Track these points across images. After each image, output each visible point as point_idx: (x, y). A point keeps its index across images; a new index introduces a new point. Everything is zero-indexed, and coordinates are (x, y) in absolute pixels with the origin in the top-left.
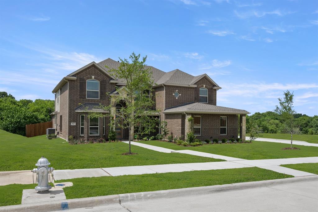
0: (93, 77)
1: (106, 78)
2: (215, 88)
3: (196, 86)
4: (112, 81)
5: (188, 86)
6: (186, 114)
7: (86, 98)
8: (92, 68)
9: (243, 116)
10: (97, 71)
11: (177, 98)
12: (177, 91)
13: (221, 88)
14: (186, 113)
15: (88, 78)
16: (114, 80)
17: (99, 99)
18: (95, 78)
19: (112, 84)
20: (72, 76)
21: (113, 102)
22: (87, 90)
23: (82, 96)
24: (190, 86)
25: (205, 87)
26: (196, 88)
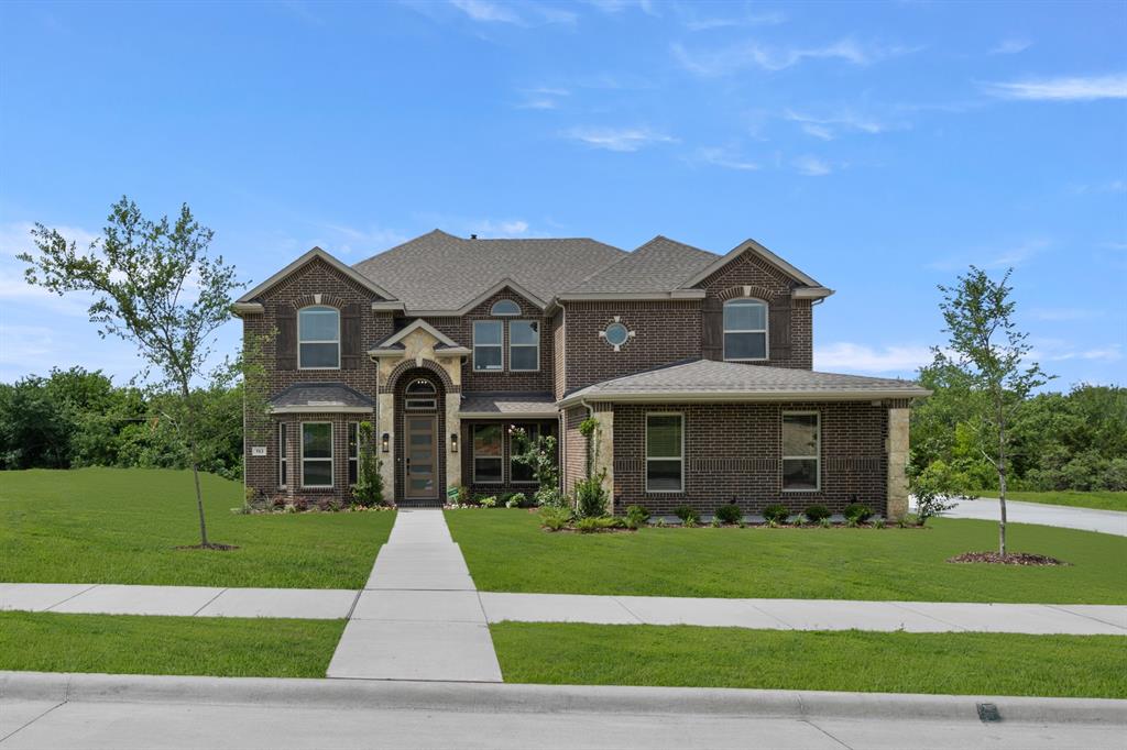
0: (318, 298)
1: (359, 298)
2: (799, 293)
3: (701, 294)
4: (376, 306)
5: (664, 297)
6: (589, 406)
7: (299, 368)
8: (316, 270)
9: (891, 407)
10: (331, 276)
11: (617, 349)
12: (617, 319)
13: (830, 292)
14: (588, 403)
15: (301, 305)
16: (384, 300)
17: (339, 368)
18: (324, 301)
19: (380, 314)
20: (250, 301)
21: (383, 375)
22: (299, 342)
23: (284, 361)
24: (673, 296)
25: (752, 295)
26: (703, 301)
